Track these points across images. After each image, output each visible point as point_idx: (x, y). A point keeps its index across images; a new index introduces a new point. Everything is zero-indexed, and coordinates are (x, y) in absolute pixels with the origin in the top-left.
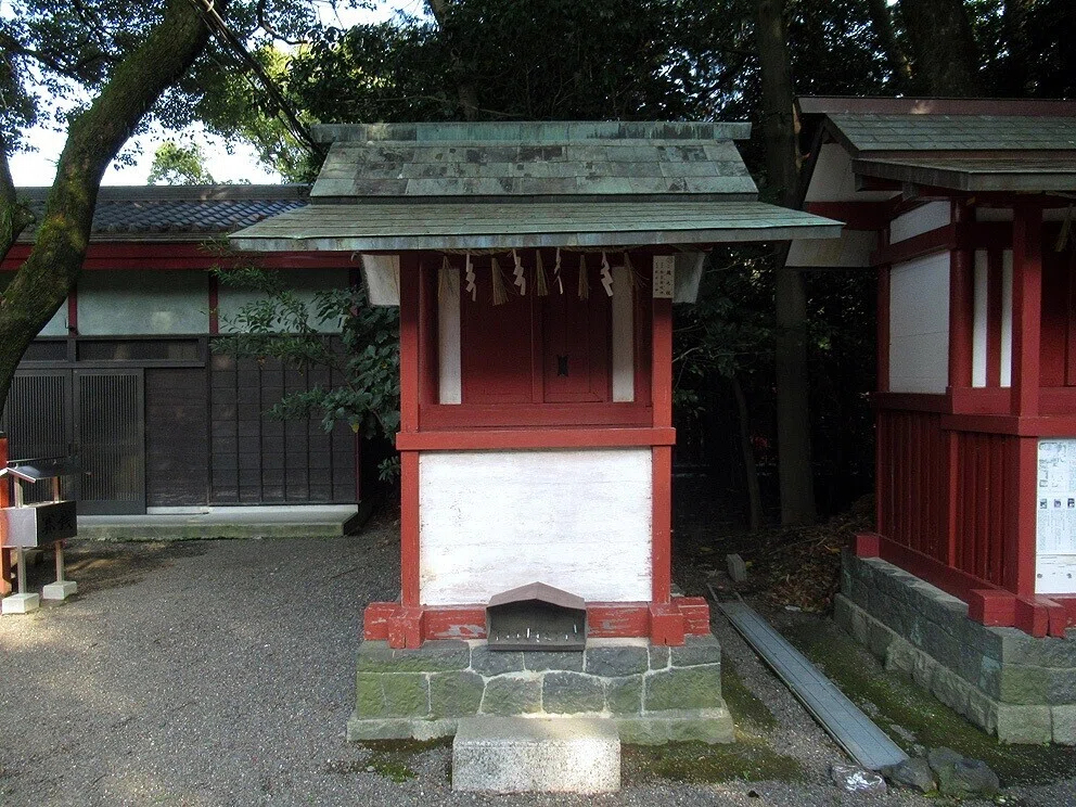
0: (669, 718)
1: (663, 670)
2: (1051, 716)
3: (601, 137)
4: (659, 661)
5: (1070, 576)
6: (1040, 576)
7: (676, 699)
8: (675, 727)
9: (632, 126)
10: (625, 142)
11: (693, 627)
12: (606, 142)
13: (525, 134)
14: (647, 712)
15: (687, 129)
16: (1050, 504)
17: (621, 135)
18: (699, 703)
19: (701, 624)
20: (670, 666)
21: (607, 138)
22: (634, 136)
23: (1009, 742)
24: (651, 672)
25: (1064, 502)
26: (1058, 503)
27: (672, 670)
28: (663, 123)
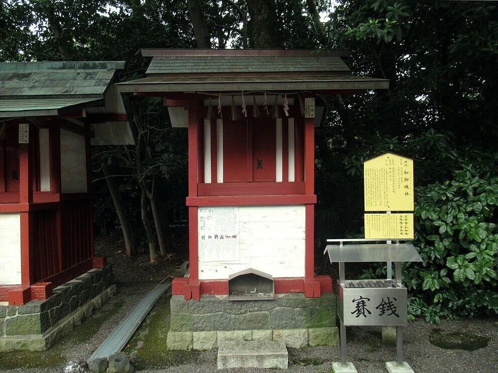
0: (15, 339)
1: (14, 317)
2: (193, 337)
3: (54, 69)
4: (12, 312)
5: (217, 271)
6: (202, 271)
7: (20, 330)
8: (18, 343)
9: (69, 63)
10: (64, 71)
11: (38, 296)
12: (55, 71)
13: (18, 68)
14: (7, 336)
15: (95, 64)
16: (207, 237)
17: (63, 68)
18: (30, 332)
19: (42, 295)
20: (17, 315)
21: (57, 69)
22: (70, 68)
23: (171, 349)
24: (8, 318)
25: (213, 237)
26: (210, 237)
27: (18, 317)
28: (83, 62)
